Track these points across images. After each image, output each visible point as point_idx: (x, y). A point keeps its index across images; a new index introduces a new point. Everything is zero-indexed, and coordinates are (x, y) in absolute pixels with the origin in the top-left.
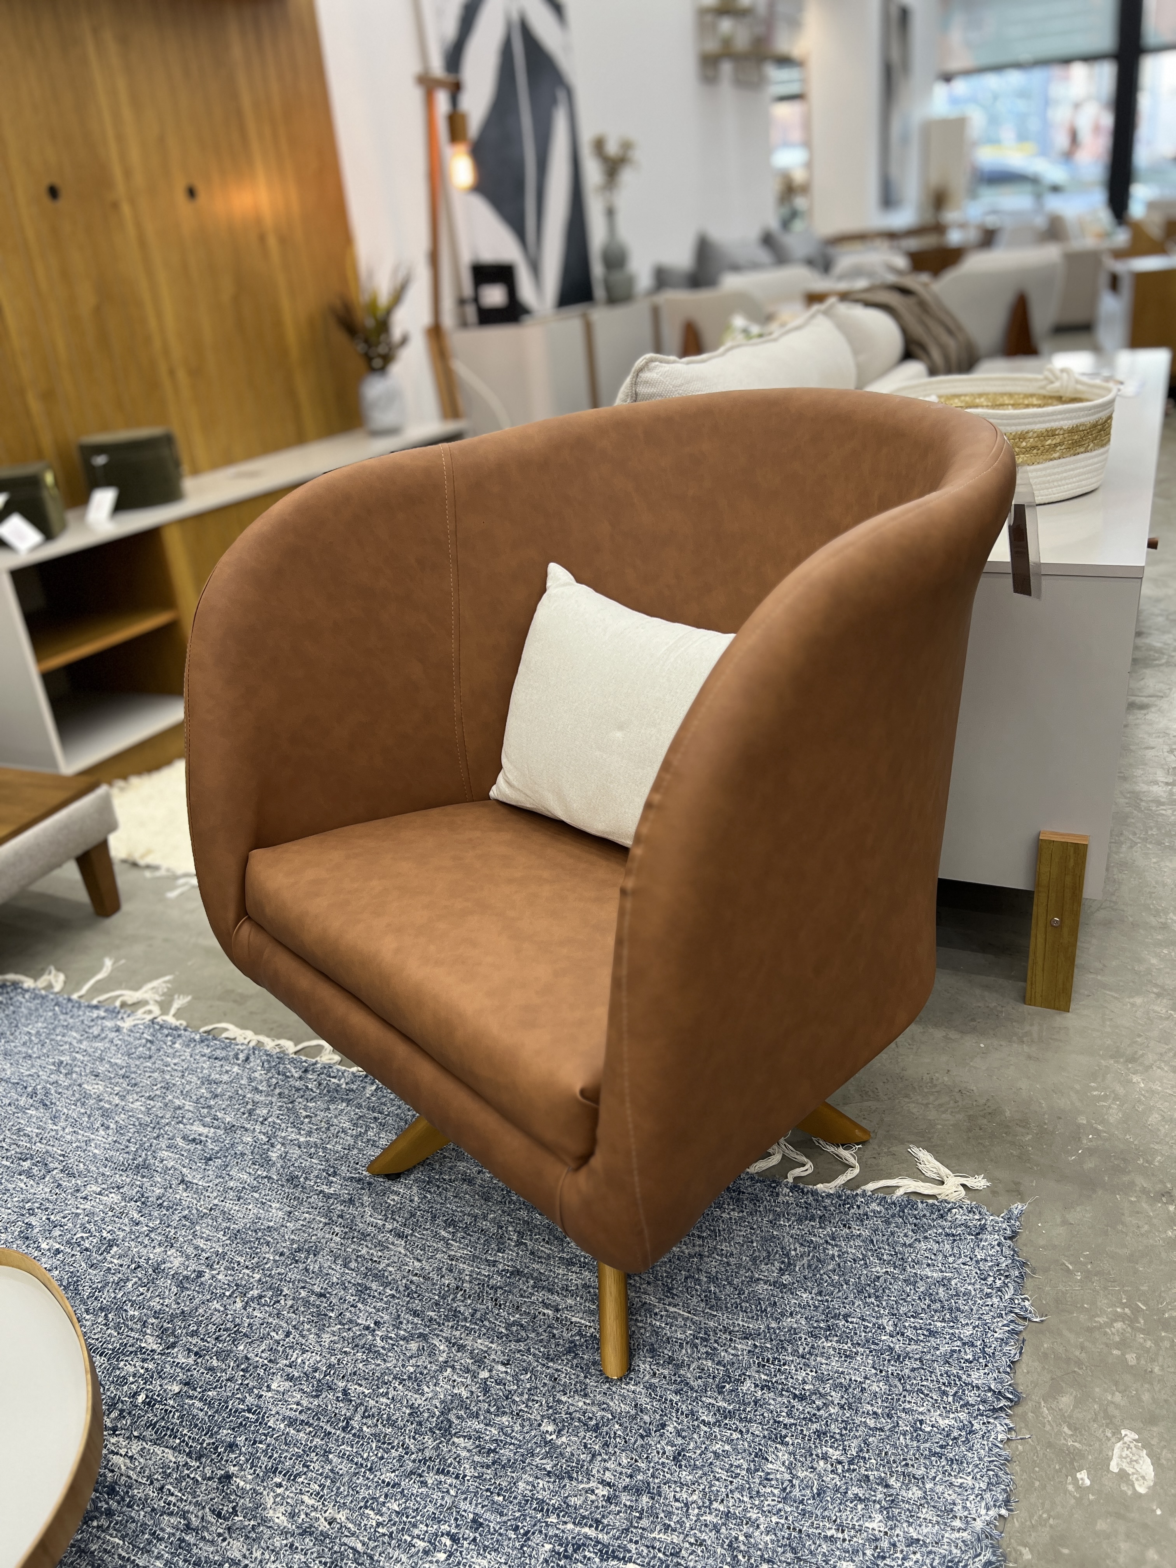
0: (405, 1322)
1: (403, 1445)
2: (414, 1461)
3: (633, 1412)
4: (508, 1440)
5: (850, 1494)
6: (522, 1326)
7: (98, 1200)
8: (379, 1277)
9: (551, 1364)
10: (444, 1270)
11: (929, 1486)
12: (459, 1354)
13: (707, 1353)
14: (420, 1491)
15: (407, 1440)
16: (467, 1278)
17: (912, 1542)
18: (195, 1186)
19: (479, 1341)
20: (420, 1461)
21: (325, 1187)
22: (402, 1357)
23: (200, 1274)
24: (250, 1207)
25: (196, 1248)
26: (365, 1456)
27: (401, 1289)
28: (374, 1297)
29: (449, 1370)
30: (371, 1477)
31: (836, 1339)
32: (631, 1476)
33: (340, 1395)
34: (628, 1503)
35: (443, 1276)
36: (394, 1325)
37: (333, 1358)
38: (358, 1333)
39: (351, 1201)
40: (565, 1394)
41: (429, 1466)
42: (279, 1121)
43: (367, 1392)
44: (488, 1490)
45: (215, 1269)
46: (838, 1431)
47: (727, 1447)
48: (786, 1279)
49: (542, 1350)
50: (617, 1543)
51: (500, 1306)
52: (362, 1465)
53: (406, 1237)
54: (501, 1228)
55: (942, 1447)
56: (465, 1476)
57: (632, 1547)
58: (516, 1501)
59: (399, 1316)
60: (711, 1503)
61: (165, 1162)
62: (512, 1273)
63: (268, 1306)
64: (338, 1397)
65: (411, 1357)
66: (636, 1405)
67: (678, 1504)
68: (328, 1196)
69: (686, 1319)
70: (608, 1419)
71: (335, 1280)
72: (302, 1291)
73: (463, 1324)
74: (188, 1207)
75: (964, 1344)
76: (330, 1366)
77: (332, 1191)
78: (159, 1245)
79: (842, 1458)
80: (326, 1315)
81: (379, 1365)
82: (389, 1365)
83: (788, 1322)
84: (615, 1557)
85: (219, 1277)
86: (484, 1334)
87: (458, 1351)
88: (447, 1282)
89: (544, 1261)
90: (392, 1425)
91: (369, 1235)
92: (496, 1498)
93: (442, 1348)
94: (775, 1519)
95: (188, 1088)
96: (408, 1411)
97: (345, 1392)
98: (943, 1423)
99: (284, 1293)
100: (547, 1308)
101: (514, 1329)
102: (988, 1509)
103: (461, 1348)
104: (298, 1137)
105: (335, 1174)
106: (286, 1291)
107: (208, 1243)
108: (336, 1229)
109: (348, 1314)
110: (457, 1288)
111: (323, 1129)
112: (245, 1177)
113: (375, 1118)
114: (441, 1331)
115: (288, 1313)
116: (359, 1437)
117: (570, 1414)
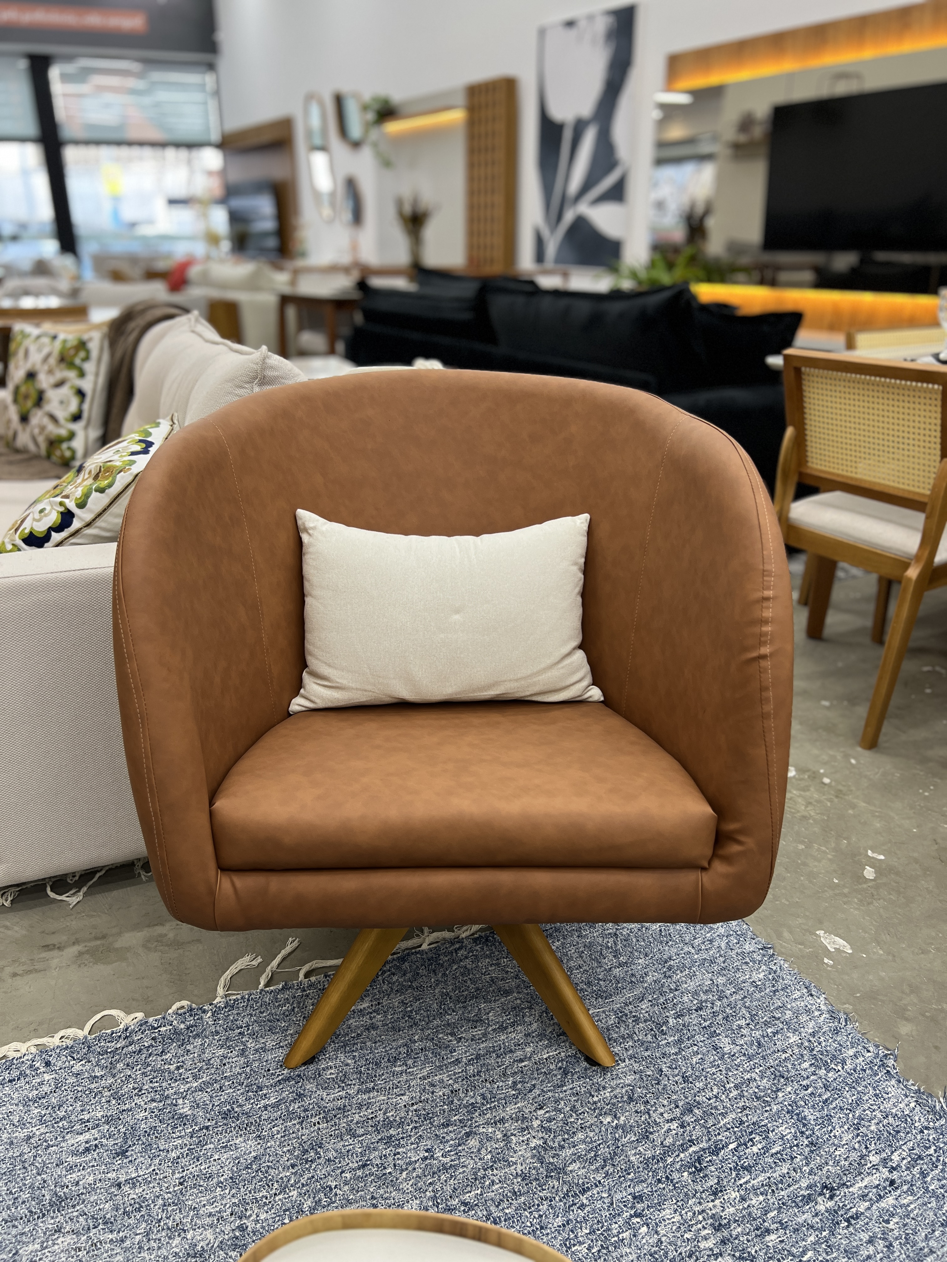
1: (542, 1199)
6: (520, 1082)
8: (389, 1124)
9: (565, 1088)
10: (427, 1088)
12: (506, 1125)
13: (633, 1021)
14: (585, 1212)
15: (541, 1194)
16: (451, 1082)
19: (508, 1109)
20: (564, 1197)
21: (263, 1101)
22: (473, 1155)
23: (242, 1228)
24: (216, 1157)
27: (416, 1119)
28: (403, 1138)
29: (513, 1137)
30: (549, 1231)
32: (677, 1107)
33: (462, 1208)
34: (692, 1120)
35: (433, 1093)
36: (441, 1142)
37: (427, 1193)
40: (593, 1096)
41: (572, 1196)
43: (479, 1192)
49: (549, 1085)
50: (711, 1143)
57: (720, 1137)
58: (641, 1169)
65: (479, 1150)
66: (635, 1072)
68: (276, 1106)
69: (604, 1012)
70: (631, 1090)
71: (360, 1150)
72: (343, 1175)
73: (485, 1108)
76: (434, 1198)
77: (273, 1100)
78: (170, 1238)
81: (464, 1172)
82: (470, 1167)
84: (720, 1149)
86: (506, 1103)
87: (504, 1124)
88: (441, 1093)
90: (521, 1195)
91: (345, 1106)
93: (490, 1130)
97: (465, 1204)
100: (523, 1061)
103: (502, 1121)
104: (189, 1085)
105: (260, 1088)
107: (215, 1204)
110: (452, 1092)
111: (205, 1067)
112: (180, 1142)
114: (476, 1122)
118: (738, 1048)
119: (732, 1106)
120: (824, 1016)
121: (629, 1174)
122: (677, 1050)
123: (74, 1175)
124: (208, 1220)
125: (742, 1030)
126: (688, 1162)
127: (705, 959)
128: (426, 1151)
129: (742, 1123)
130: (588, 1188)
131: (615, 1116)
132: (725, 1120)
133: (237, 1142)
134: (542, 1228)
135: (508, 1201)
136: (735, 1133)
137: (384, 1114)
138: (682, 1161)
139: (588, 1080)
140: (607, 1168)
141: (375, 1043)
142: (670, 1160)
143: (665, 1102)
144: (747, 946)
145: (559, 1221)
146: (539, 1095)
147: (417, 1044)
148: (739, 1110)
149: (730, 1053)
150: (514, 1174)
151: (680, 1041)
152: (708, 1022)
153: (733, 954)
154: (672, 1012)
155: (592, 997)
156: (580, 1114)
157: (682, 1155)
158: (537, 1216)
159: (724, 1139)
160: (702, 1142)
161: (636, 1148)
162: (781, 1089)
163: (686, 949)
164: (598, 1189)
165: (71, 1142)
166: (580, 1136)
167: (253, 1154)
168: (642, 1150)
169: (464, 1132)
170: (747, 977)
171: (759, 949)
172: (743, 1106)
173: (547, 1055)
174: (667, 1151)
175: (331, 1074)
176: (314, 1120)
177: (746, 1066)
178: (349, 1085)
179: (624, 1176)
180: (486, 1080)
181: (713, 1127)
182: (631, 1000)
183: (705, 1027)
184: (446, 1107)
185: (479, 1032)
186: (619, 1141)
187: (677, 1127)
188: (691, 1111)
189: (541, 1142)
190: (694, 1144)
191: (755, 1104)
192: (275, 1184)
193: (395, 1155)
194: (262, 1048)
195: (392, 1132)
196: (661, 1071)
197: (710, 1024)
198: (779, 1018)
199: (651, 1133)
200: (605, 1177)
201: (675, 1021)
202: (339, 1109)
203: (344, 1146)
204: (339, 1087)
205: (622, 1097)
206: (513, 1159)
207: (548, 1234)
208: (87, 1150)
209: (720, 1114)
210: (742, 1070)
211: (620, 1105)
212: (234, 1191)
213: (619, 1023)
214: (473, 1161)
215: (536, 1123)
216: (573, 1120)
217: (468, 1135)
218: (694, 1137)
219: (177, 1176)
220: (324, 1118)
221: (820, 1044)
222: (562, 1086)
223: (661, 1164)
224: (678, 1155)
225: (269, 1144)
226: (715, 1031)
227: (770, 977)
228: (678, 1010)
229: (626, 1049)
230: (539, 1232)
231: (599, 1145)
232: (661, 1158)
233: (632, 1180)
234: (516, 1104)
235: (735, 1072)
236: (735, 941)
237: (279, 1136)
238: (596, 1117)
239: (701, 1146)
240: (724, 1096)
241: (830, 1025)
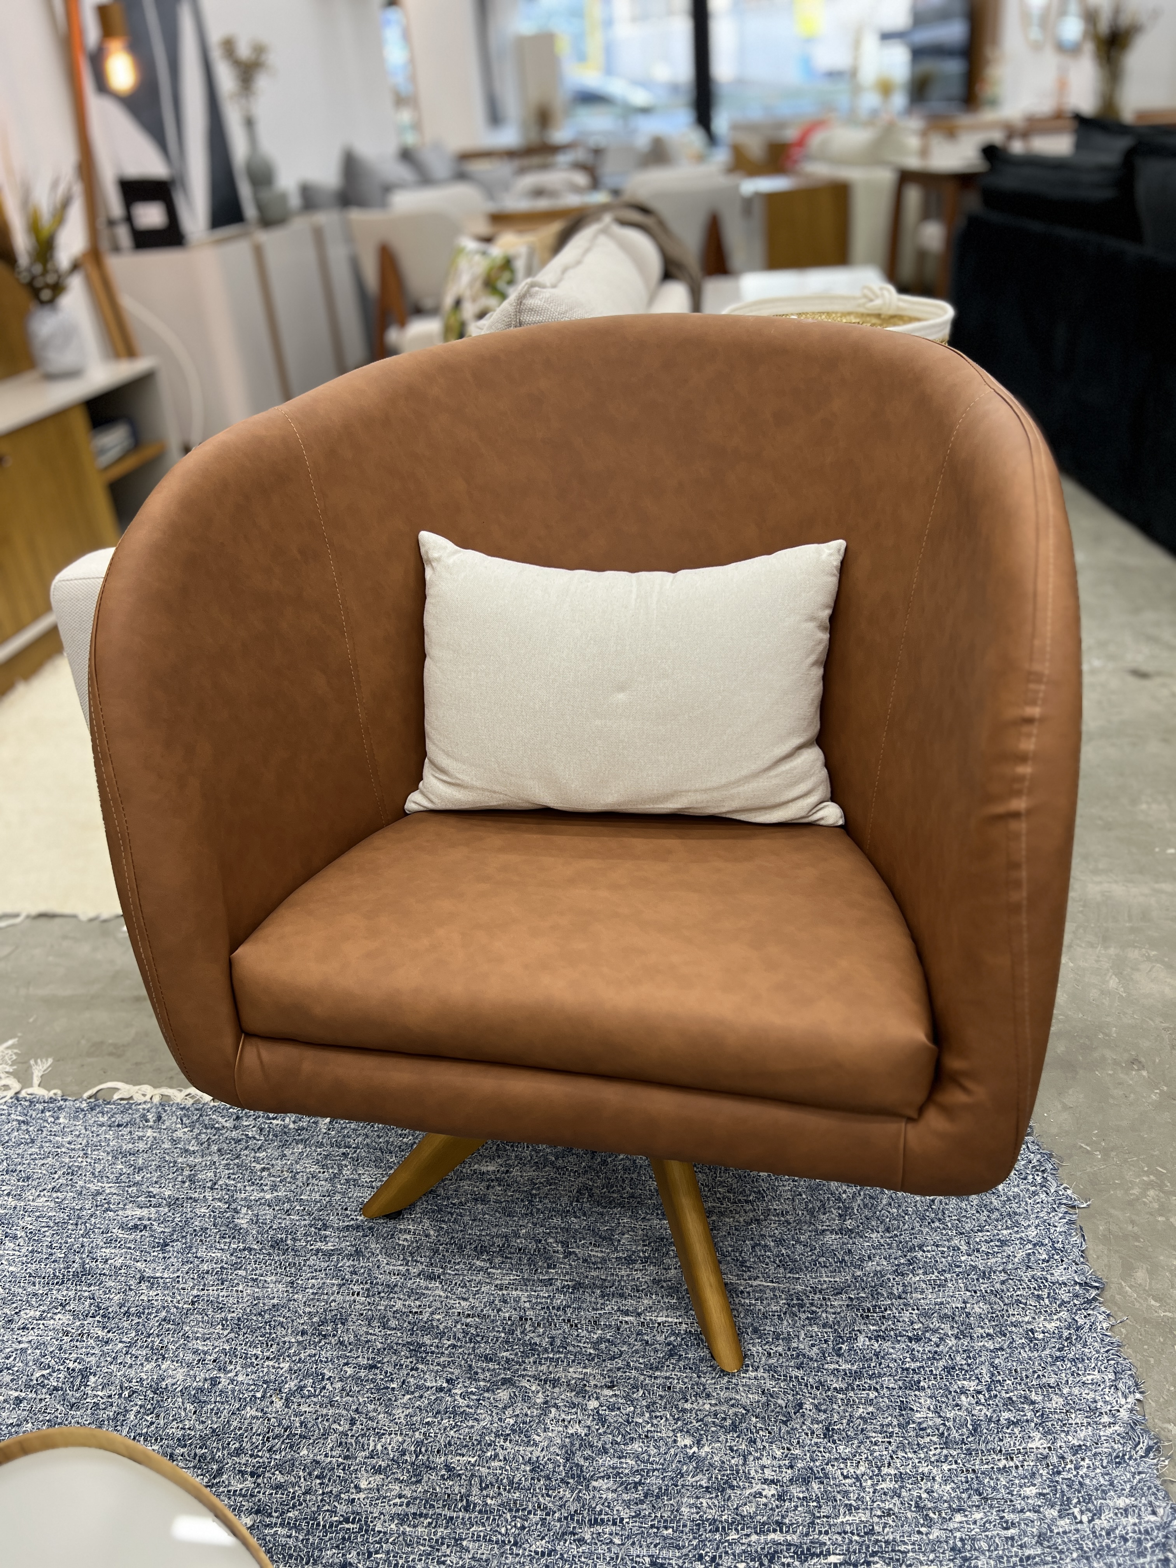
0: (479, 1371)
1: (539, 1507)
2: (559, 1520)
3: (764, 1399)
4: (649, 1466)
5: (1003, 1421)
6: (608, 1341)
7: (41, 1326)
8: (428, 1328)
9: (657, 1373)
10: (496, 1302)
11: (1066, 1391)
12: (557, 1390)
13: (807, 1318)
14: (580, 1550)
15: (541, 1499)
16: (527, 1305)
17: (1076, 1450)
18: (161, 1281)
19: (571, 1370)
20: (566, 1518)
21: (319, 1244)
22: (495, 1411)
23: (214, 1382)
24: (240, 1288)
25: (196, 1352)
26: (503, 1530)
27: (461, 1336)
28: (433, 1353)
29: (553, 1410)
30: (521, 1552)
31: (921, 1271)
32: (792, 1467)
33: (443, 1472)
34: (801, 1495)
35: (499, 1310)
36: (469, 1378)
37: (417, 1433)
38: (433, 1397)
39: (358, 1253)
40: (687, 1401)
41: (578, 1521)
42: (232, 1182)
43: (473, 1460)
44: (652, 1526)
45: (231, 1371)
46: (964, 1362)
47: (871, 1409)
48: (849, 1223)
49: (641, 1361)
50: (807, 1540)
51: (576, 1326)
52: (503, 1542)
53: (439, 1277)
54: (540, 1241)
55: (1060, 1350)
56: (622, 1520)
57: (824, 1538)
58: (687, 1530)
59: (470, 1366)
60: (879, 1470)
61: (110, 1262)
62: (574, 1288)
63: (315, 1396)
64: (443, 1476)
65: (505, 1408)
66: (763, 1392)
67: (848, 1481)
68: (329, 1254)
69: (773, 1289)
70: (743, 1415)
71: (379, 1346)
72: (346, 1368)
73: (546, 1356)
74: (164, 1308)
75: (1035, 1245)
76: (419, 1443)
77: (330, 1246)
78: (147, 1360)
79: (979, 1387)
80: (387, 1388)
81: (472, 1427)
82: (483, 1424)
83: (870, 1266)
84: (813, 1555)
85: (240, 1378)
86: (573, 1361)
87: (554, 1387)
88: (507, 1315)
89: (600, 1266)
90: (518, 1488)
91: (396, 1285)
92: (665, 1532)
93: (533, 1388)
94: (946, 1467)
95: (99, 1167)
96: (528, 1469)
97: (448, 1468)
98: (1051, 1326)
99: (326, 1377)
100: (627, 1315)
101: (603, 1346)
102: (1126, 1397)
103: (555, 1383)
104: (262, 1194)
105: (325, 1227)
106: (328, 1374)
107: (208, 1342)
108: (355, 1288)
109: (412, 1380)
110: (521, 1318)
111: (288, 1180)
112: (219, 1255)
113: (344, 1154)
114: (524, 1370)
115: (342, 1397)
116: (486, 1512)
117: (702, 1420)
118: (939, 1421)
119: (873, 1502)
120: (1117, 1427)
121: (666, 1528)
122: (844, 1386)
123: (108, 1251)
124: (189, 1357)
125: (963, 1397)
126: (756, 1552)
127: (975, 1268)
128: (448, 1381)
129: (871, 1532)
130: (602, 1520)
131: (699, 1442)
132: (848, 1518)
133: (269, 1279)
134: (516, 1544)
135: (499, 1488)
136: (851, 1541)
137: (432, 1313)
138: (749, 1545)
139: (695, 1375)
140: (644, 1506)
141: (474, 1220)
142: (733, 1536)
143: (778, 1453)
144: (1057, 1272)
145: (540, 1545)
146: (619, 1369)
147: (518, 1241)
148: (879, 1513)
149: (920, 1423)
150: (527, 1458)
151: (858, 1375)
152: (918, 1364)
153: (1027, 1275)
154: (872, 1328)
155: (774, 1262)
156: (656, 1417)
157: (754, 1537)
158: (519, 1525)
159: (828, 1543)
160: (794, 1532)
161: (698, 1498)
162: (964, 1510)
163: (956, 1242)
164: (613, 1528)
165: (129, 1212)
166: (637, 1446)
167: (275, 1301)
168: (705, 1504)
169: (503, 1376)
170: (1026, 1319)
171: (1076, 1283)
172: (890, 1509)
173: (664, 1319)
174: (740, 1522)
175: (406, 1240)
176: (356, 1288)
177: (931, 1453)
178: (417, 1261)
179: (658, 1528)
180: (569, 1321)
181: (825, 1520)
182: (825, 1286)
183: (907, 1369)
184: (503, 1335)
185: (600, 1255)
186: (682, 1476)
187: (773, 1495)
188: (806, 1481)
189: (582, 1432)
190: (781, 1531)
191: (909, 1515)
192: (274, 1346)
193: (412, 1369)
194: (354, 1180)
195: (427, 1340)
196: (801, 1405)
197: (919, 1368)
198: (1033, 1403)
199: (732, 1487)
200: (633, 1517)
201: (867, 1343)
202: (388, 1286)
203: (367, 1333)
204: (404, 1259)
205: (725, 1419)
206: (537, 1438)
207: (517, 1555)
208: (136, 1227)
209: (846, 1505)
210: (922, 1456)
211: (713, 1429)
212: (232, 1335)
213: (785, 1313)
214: (489, 1418)
215: (593, 1404)
216: (640, 1421)
217: (505, 1381)
218: (787, 1521)
219: (195, 1292)
220: (368, 1290)
221: (1076, 1468)
222: (657, 1369)
223: (718, 1536)
224: (748, 1535)
225: (296, 1296)
226: (919, 1382)
227: (1066, 1334)
228: (883, 1328)
229: (769, 1354)
230: (508, 1547)
231: (654, 1470)
232: (724, 1528)
233: (665, 1538)
234: (585, 1368)
235: (910, 1455)
236: (1045, 1256)
237: (311, 1291)
238: (673, 1431)
239: (789, 1538)
240: (869, 1482)
241: (1116, 1446)
